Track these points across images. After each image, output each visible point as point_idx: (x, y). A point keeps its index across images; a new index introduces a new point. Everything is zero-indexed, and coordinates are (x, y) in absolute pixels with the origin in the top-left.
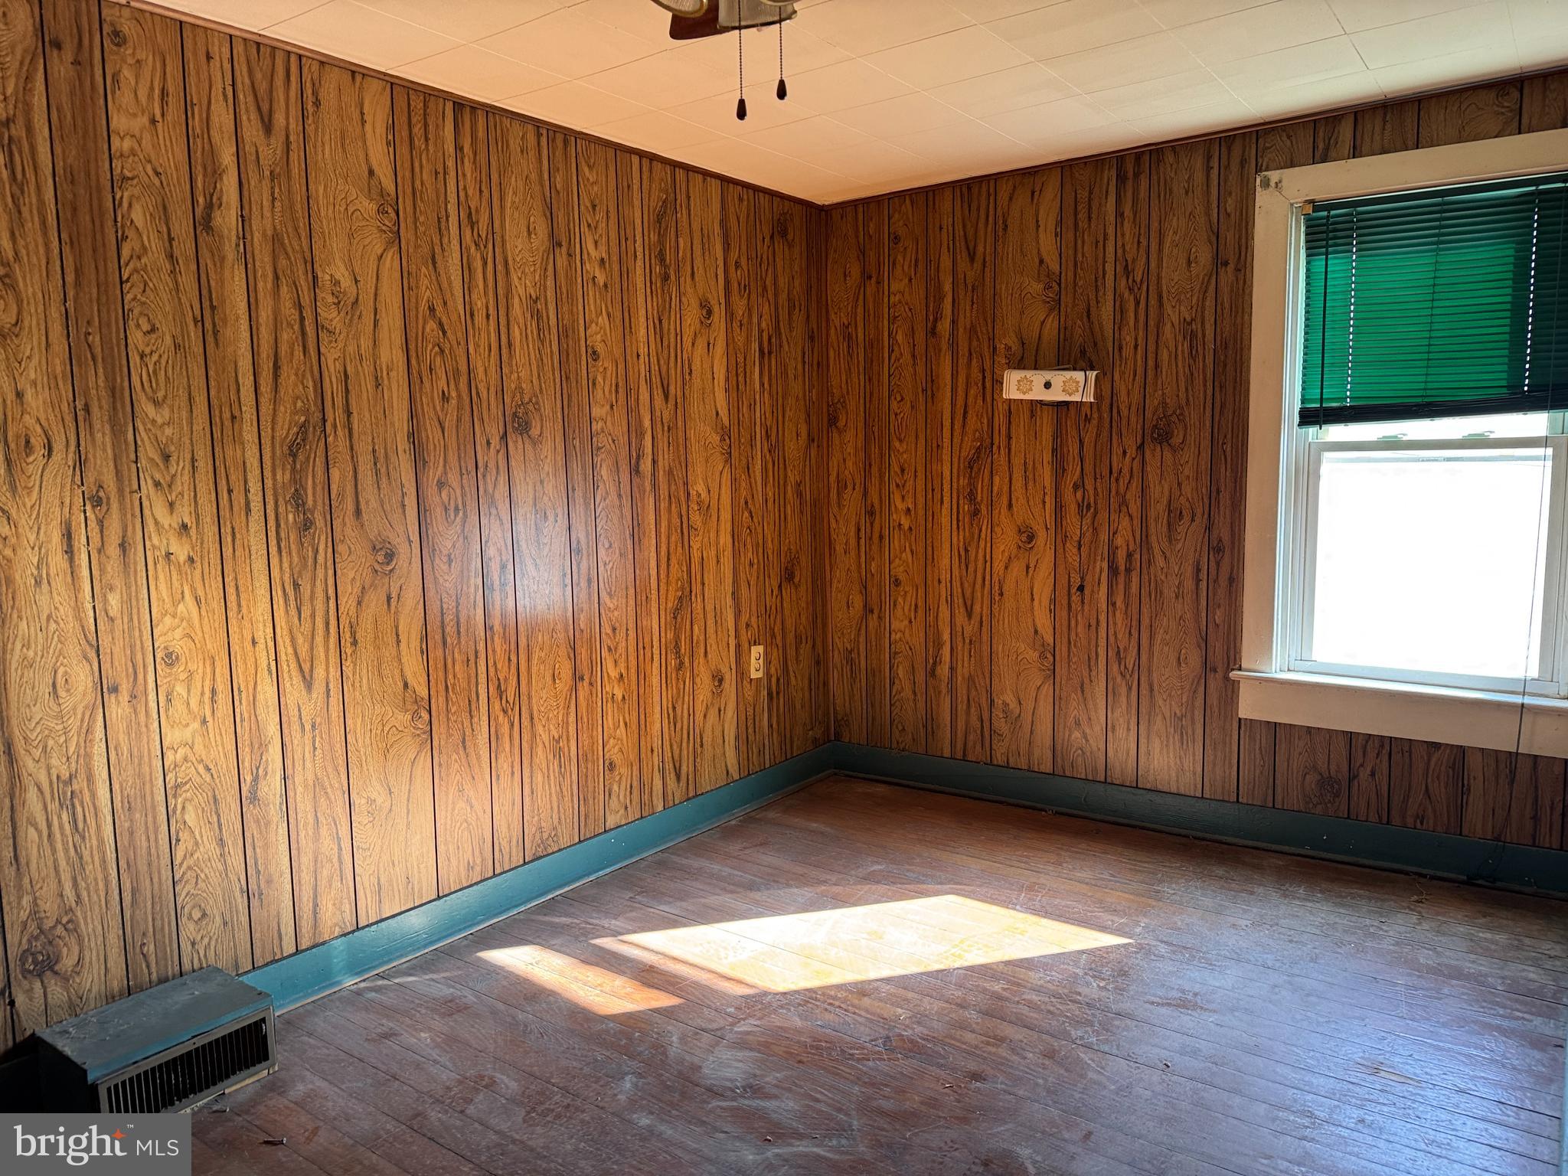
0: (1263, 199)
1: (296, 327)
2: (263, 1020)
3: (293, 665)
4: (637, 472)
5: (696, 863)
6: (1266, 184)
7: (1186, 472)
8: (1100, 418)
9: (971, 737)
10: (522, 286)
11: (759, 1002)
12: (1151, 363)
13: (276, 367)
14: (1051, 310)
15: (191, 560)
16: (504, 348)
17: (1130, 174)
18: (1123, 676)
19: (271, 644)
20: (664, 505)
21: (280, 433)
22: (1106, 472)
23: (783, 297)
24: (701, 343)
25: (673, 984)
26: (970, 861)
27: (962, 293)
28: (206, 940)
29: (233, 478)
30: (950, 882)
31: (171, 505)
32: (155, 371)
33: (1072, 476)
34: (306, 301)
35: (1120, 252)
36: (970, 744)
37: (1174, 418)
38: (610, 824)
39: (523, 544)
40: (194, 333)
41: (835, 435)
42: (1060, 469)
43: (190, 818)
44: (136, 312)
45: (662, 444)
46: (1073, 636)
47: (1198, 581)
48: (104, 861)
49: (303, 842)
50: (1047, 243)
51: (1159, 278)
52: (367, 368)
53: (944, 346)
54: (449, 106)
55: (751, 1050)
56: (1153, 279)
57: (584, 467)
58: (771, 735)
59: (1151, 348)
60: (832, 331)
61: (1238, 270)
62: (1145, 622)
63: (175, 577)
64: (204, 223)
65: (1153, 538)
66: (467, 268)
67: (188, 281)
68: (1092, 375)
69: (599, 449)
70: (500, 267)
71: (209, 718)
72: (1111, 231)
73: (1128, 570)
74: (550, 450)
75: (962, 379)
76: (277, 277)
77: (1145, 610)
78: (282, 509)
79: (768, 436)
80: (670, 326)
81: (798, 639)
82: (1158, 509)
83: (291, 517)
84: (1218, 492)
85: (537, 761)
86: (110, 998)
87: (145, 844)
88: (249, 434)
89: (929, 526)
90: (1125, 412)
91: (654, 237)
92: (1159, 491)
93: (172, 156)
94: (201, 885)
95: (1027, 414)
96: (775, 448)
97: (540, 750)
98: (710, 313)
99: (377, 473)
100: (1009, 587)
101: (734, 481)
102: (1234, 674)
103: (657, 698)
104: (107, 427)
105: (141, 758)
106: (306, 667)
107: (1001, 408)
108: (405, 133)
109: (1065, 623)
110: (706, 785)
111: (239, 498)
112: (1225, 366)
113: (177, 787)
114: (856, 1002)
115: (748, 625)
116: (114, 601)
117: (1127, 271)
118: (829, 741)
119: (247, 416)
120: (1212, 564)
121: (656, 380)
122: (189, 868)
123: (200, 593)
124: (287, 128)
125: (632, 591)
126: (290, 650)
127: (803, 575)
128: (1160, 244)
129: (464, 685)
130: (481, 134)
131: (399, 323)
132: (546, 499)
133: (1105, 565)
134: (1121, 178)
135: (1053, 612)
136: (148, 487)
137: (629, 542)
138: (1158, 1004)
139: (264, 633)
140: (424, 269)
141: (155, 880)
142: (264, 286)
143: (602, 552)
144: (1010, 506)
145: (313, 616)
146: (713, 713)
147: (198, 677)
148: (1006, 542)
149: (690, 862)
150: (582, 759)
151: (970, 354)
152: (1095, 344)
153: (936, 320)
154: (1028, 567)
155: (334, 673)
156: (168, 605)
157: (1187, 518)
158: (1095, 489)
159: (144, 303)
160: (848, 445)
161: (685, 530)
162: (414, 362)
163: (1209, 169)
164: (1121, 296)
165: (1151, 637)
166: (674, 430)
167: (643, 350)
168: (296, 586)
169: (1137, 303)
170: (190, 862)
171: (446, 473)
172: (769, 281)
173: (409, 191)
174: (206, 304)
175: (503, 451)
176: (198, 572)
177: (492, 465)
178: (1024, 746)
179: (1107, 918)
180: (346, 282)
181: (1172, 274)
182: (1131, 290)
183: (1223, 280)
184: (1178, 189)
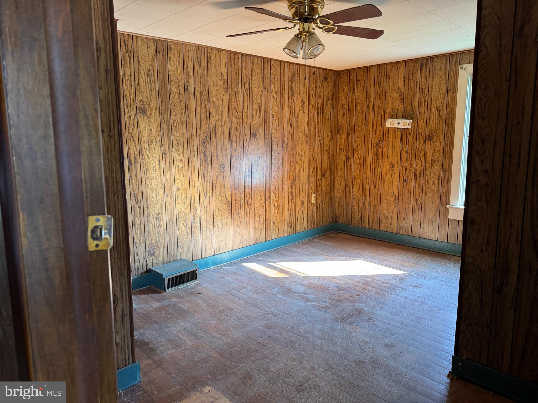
0: (461, 72)
1: (205, 113)
2: (196, 270)
3: (203, 192)
4: (283, 147)
5: (295, 249)
6: (462, 68)
7: (437, 149)
9: (374, 223)
10: (256, 100)
11: (308, 278)
12: (428, 118)
13: (201, 123)
14: (401, 102)
15: (183, 167)
16: (251, 116)
17: (425, 64)
18: (417, 206)
19: (198, 187)
20: (289, 156)
21: (201, 138)
22: (415, 148)
23: (325, 97)
24: (301, 112)
25: (287, 273)
26: (368, 253)
27: (376, 96)
28: (183, 253)
29: (191, 149)
30: (363, 258)
31: (179, 155)
32: (176, 124)
33: (405, 150)
34: (207, 106)
35: (421, 86)
36: (374, 225)
37: (434, 134)
38: (273, 238)
39: (254, 165)
40: (184, 115)
41: (339, 136)
42: (402, 148)
43: (181, 225)
44: (173, 111)
45: (290, 139)
46: (404, 195)
47: (439, 180)
48: (164, 233)
49: (203, 234)
50: (401, 83)
51: (431, 94)
52: (220, 122)
53: (371, 111)
54: (240, 55)
55: (305, 286)
56: (430, 94)
57: (269, 146)
58: (317, 219)
59: (428, 114)
60: (339, 106)
61: (453, 92)
62: (424, 191)
63: (179, 170)
64: (186, 90)
65: (427, 167)
66: (243, 96)
67: (183, 103)
68: (411, 121)
69: (273, 141)
70: (251, 96)
71: (185, 203)
72: (418, 80)
73: (420, 176)
74: (261, 142)
75: (375, 121)
76: (201, 101)
77: (424, 188)
78: (201, 156)
79: (319, 137)
80: (293, 108)
81: (326, 193)
82: (429, 159)
83: (203, 158)
84: (445, 155)
85: (255, 220)
86: (164, 263)
87: (172, 230)
88: (195, 139)
89: (365, 162)
90: (420, 132)
91: (290, 84)
92: (429, 154)
93: (180, 75)
94: (183, 240)
95: (393, 131)
96: (321, 140)
97: (256, 217)
98: (304, 103)
99: (222, 148)
100: (386, 180)
101: (309, 149)
102: (447, 206)
103: (286, 206)
104: (167, 137)
105: (172, 211)
106: (205, 193)
107: (386, 129)
108: (230, 64)
109: (402, 191)
110: (298, 231)
111: (192, 153)
112: (449, 119)
113: (179, 218)
114: (331, 279)
115: (311, 189)
116: (168, 175)
117: (423, 92)
118: (334, 222)
119: (194, 134)
120: (443, 175)
121: (289, 122)
122: (181, 236)
123: (184, 174)
124: (204, 65)
125: (280, 178)
126: (202, 189)
127: (328, 175)
128: (432, 84)
129: (239, 199)
130: (247, 62)
131: (227, 111)
132: (259, 154)
133: (414, 175)
134: (422, 65)
135: (398, 187)
136: (174, 150)
137: (280, 165)
138: (409, 286)
139: (197, 184)
140: (233, 98)
141: (174, 238)
142: (198, 103)
143: (273, 168)
144: (388, 157)
145: (207, 181)
146: (301, 212)
147: (183, 194)
148: (386, 167)
149: (293, 249)
150: (267, 220)
151: (378, 114)
152: (413, 112)
153: (369, 104)
154: (392, 175)
155: (211, 195)
156: (178, 177)
157: (437, 162)
158: (412, 153)
159: (174, 109)
160: (342, 139)
161: (295, 162)
162: (230, 120)
163: (446, 63)
164: (421, 99)
165: (425, 195)
166: (293, 136)
167: (286, 114)
168: (204, 174)
169: (425, 101)
170: (181, 235)
171: (236, 147)
172: (321, 93)
173: (230, 78)
174: (187, 109)
175: (250, 142)
176: (184, 170)
177: (247, 145)
178: (389, 225)
179: (402, 268)
180: (216, 102)
181: (435, 92)
182: (423, 97)
183: (449, 95)
184: (438, 69)
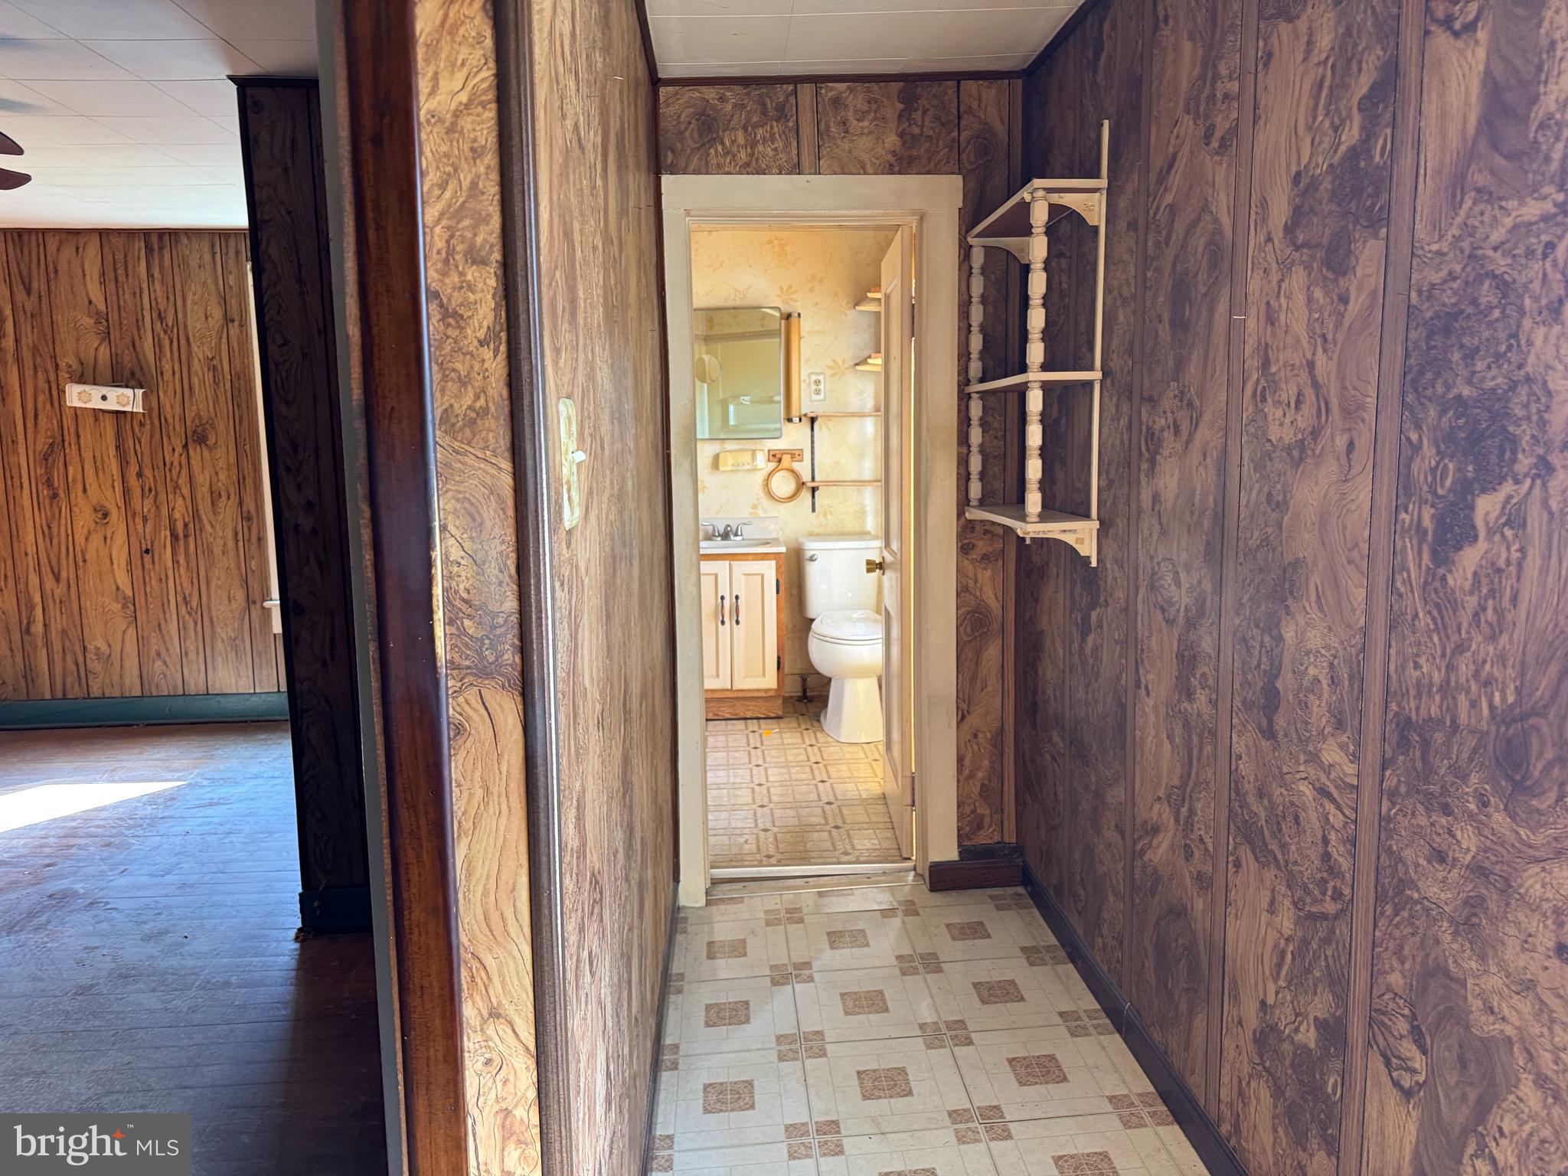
7: (221, 465)
8: (152, 423)
9: (69, 679)
12: (186, 386)
14: (103, 340)
17: (156, 247)
18: (190, 614)
22: (161, 464)
26: (65, 763)
27: (22, 318)
33: (133, 469)
35: (154, 303)
36: (68, 685)
37: (208, 426)
42: (123, 463)
46: (148, 589)
47: (237, 542)
50: (94, 290)
51: (186, 326)
53: (9, 359)
56: (181, 325)
59: (185, 375)
61: (241, 326)
62: (202, 573)
65: (202, 512)
68: (139, 392)
72: (144, 286)
73: (186, 536)
75: (29, 387)
77: (202, 565)
82: (203, 491)
84: (244, 479)
90: (170, 420)
92: (202, 479)
95: (91, 418)
100: (91, 555)
102: (267, 604)
107: (66, 412)
109: (141, 579)
112: (239, 391)
117: (161, 318)
120: (245, 529)
128: (184, 300)
133: (168, 533)
134: (149, 249)
135: (130, 571)
138: (194, 808)
144: (85, 490)
148: (85, 519)
151: (35, 367)
152: (142, 369)
154: (105, 538)
157: (224, 498)
158: (154, 477)
163: (214, 254)
164: (158, 335)
169: (171, 342)
178: (116, 678)
181: (195, 323)
182: (165, 331)
183: (232, 331)
184: (193, 263)
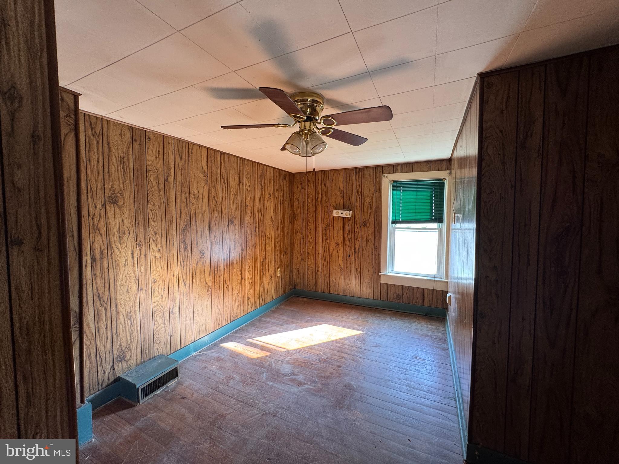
0: (384, 179)
1: (185, 203)
2: (177, 367)
3: (182, 280)
4: (255, 231)
5: (268, 320)
6: (384, 176)
7: (370, 232)
8: (352, 220)
9: (325, 287)
10: (233, 192)
11: (288, 352)
12: (362, 210)
13: (181, 212)
14: (342, 198)
15: (160, 257)
16: (229, 206)
17: (358, 172)
18: (357, 274)
19: (177, 276)
20: (260, 238)
21: (181, 227)
22: (354, 232)
23: (285, 192)
24: (269, 202)
25: (269, 350)
26: (328, 315)
27: (323, 193)
28: (160, 348)
29: (170, 238)
30: (325, 321)
31: (156, 245)
32: (154, 214)
33: (347, 232)
34: (188, 197)
35: (356, 187)
36: (325, 289)
37: (367, 221)
38: (248, 312)
39: (231, 249)
40: (163, 205)
41: (295, 221)
42: (344, 231)
43: (158, 319)
44: (151, 200)
45: (261, 225)
46: (347, 266)
47: (372, 255)
48: (137, 331)
49: (183, 322)
50: (341, 185)
51: (364, 193)
52: (200, 211)
53: (319, 204)
54: (219, 153)
55: (290, 364)
57: (244, 231)
58: (281, 288)
59: (362, 207)
60: (295, 199)
61: (379, 193)
62: (362, 263)
63: (156, 261)
64: (166, 180)
65: (363, 246)
66: (222, 188)
67: (162, 193)
68: (351, 212)
69: (247, 226)
70: (228, 188)
71: (163, 295)
72: (354, 183)
73: (358, 252)
74: (238, 228)
75: (323, 211)
76: (182, 192)
77: (362, 260)
78: (181, 245)
79: (282, 222)
80: (263, 199)
81: (287, 266)
82: (364, 239)
83: (183, 246)
84: (376, 237)
85: (233, 298)
86: (138, 365)
87: (147, 326)
88: (174, 228)
89: (316, 241)
90: (357, 220)
91: (260, 180)
92: (364, 236)
93: (160, 165)
94: (160, 335)
95: (337, 219)
96: (283, 224)
97: (234, 296)
98: (270, 196)
99: (202, 235)
100: (334, 255)
101: (275, 232)
102: (380, 274)
103: (258, 282)
104: (143, 227)
105: (147, 305)
106: (185, 281)
107: (332, 217)
108: (210, 159)
109: (345, 263)
110: (268, 301)
111: (171, 242)
112: (377, 211)
113: (155, 311)
114: (310, 351)
115: (277, 264)
116: (142, 268)
117: (357, 191)
118: (293, 289)
119: (174, 224)
120: (375, 251)
121: (259, 211)
122: (157, 331)
123: (162, 265)
124: (185, 158)
125: (254, 258)
126: (182, 277)
127: (288, 252)
128: (364, 186)
129: (218, 282)
130: (226, 159)
131: (207, 201)
132: (236, 239)
133: (354, 251)
134: (356, 173)
135: (343, 261)
136: (151, 241)
137: (253, 247)
138: (372, 346)
139: (176, 273)
140: (213, 189)
141: (149, 335)
142: (179, 194)
143: (248, 250)
144: (334, 238)
145: (187, 269)
146: (270, 284)
147: (161, 285)
148: (333, 245)
149: (266, 319)
150: (243, 297)
151: (325, 206)
152: (351, 206)
153: (318, 198)
154: (338, 251)
155: (191, 282)
156: (155, 269)
157: (370, 242)
158: (352, 235)
159: (152, 199)
160: (298, 223)
161: (265, 243)
162: (210, 210)
163: (373, 173)
164: (356, 196)
165: (363, 266)
166: (263, 221)
167: (257, 205)
168: (183, 262)
169: (359, 198)
170: (157, 329)
171: (216, 234)
172: (282, 189)
173: (210, 172)
174: (166, 198)
175: (228, 228)
176: (162, 260)
177: (225, 231)
178: (336, 289)
179: (358, 327)
180: (197, 192)
181: (366, 192)
182: (358, 195)
183: (376, 194)
184: (367, 176)
